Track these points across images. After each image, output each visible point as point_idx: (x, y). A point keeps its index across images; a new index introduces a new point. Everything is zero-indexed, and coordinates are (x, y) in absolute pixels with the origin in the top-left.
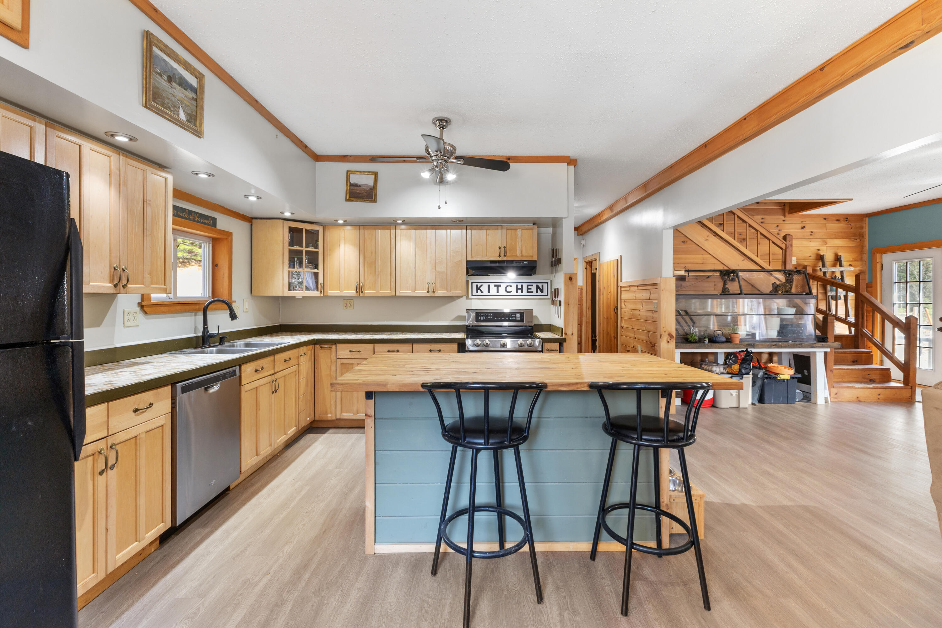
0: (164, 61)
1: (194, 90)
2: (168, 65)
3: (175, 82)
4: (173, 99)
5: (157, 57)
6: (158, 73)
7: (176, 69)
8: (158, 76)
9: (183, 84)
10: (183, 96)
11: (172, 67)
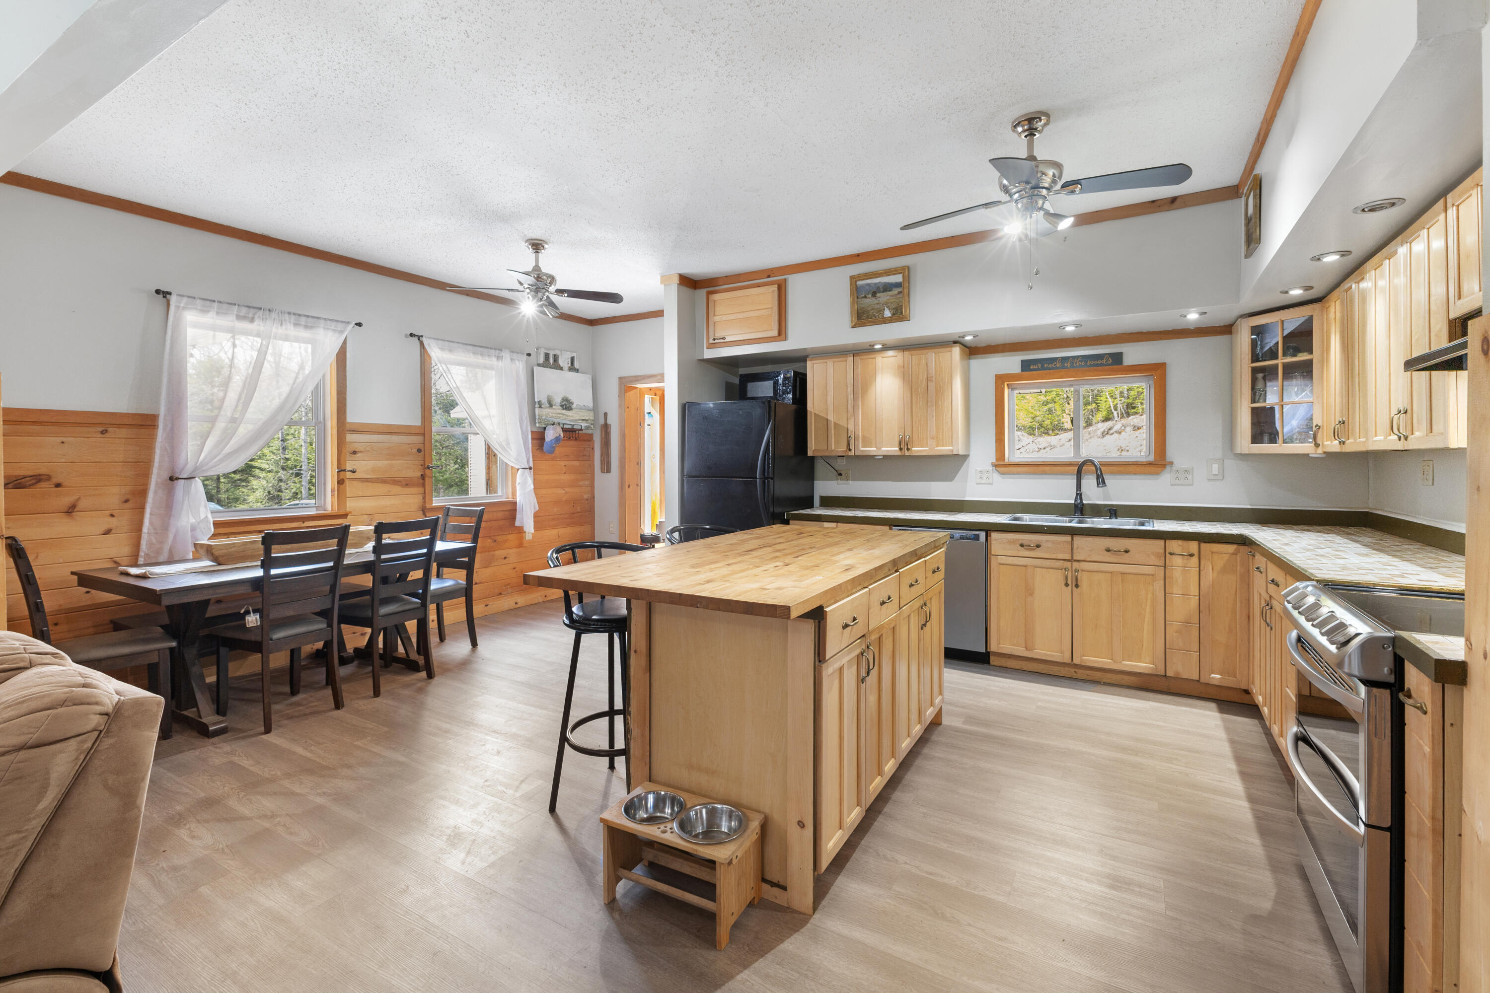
0: (868, 285)
1: (898, 285)
2: (872, 285)
3: (880, 292)
4: (878, 306)
5: (862, 286)
6: (863, 297)
7: (880, 282)
8: (863, 299)
9: (887, 288)
10: (888, 298)
11: (875, 284)
